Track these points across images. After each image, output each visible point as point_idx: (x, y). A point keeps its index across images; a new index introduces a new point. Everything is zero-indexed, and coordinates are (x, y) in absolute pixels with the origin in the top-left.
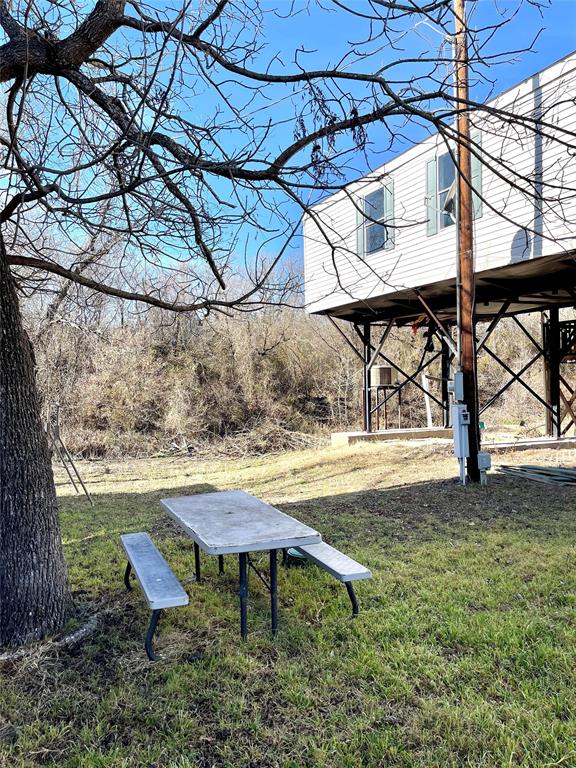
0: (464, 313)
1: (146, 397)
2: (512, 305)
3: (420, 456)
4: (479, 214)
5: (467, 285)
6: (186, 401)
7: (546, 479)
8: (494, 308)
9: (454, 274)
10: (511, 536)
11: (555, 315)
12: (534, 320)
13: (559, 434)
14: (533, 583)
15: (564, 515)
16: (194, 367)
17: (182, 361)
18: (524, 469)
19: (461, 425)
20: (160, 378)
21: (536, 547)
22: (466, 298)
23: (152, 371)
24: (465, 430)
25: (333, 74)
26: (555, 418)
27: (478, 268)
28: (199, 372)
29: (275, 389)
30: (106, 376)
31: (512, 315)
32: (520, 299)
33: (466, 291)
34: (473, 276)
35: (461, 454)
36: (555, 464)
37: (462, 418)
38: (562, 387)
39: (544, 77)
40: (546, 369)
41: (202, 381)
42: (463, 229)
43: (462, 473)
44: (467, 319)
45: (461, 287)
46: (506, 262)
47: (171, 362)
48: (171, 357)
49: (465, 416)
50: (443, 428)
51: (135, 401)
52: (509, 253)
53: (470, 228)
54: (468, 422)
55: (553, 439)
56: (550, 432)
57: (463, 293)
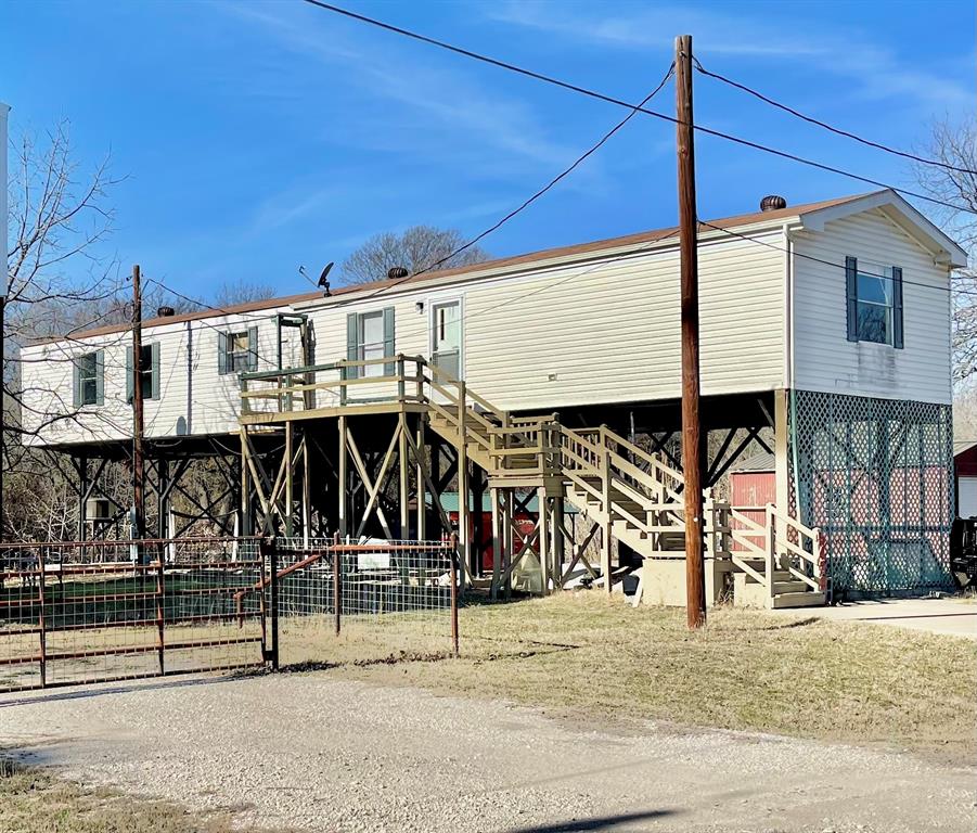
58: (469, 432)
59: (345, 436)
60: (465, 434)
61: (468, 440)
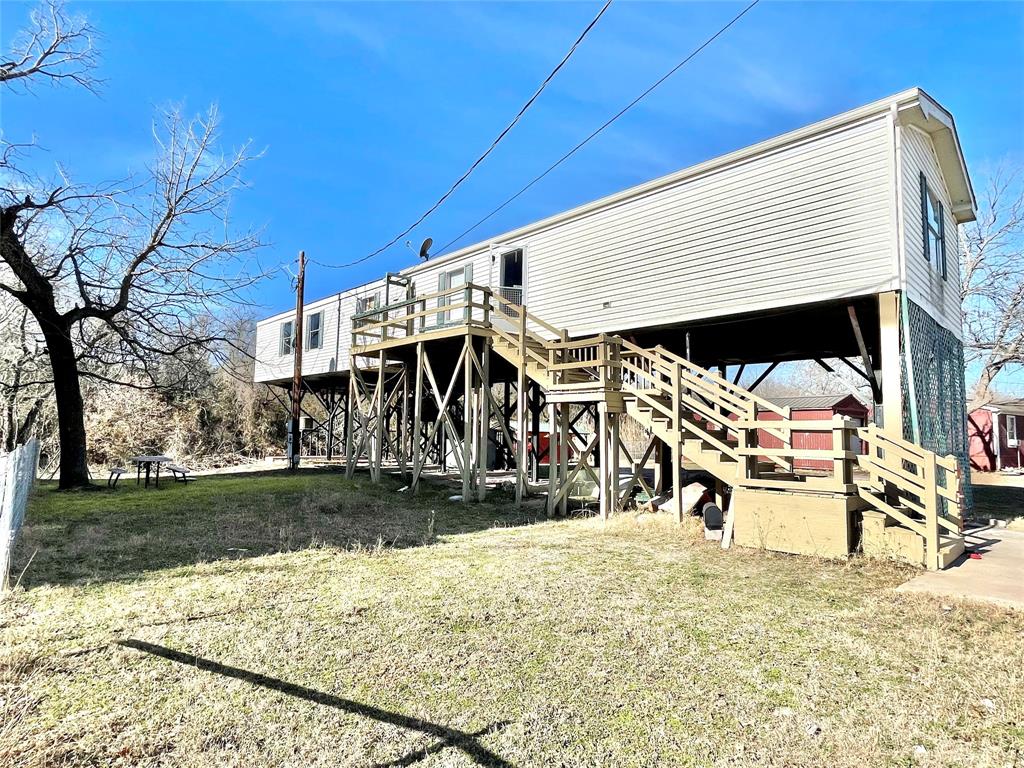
1: (148, 436)
5: (297, 381)
6: (185, 442)
9: (292, 375)
16: (198, 412)
17: (188, 406)
20: (164, 420)
23: (156, 413)
27: (303, 374)
28: (201, 415)
29: (270, 434)
30: (109, 415)
39: (343, 295)
41: (203, 424)
47: (176, 407)
48: (177, 401)
51: (135, 439)
52: (328, 367)
58: (529, 352)
59: (423, 361)
60: (524, 353)
61: (527, 359)
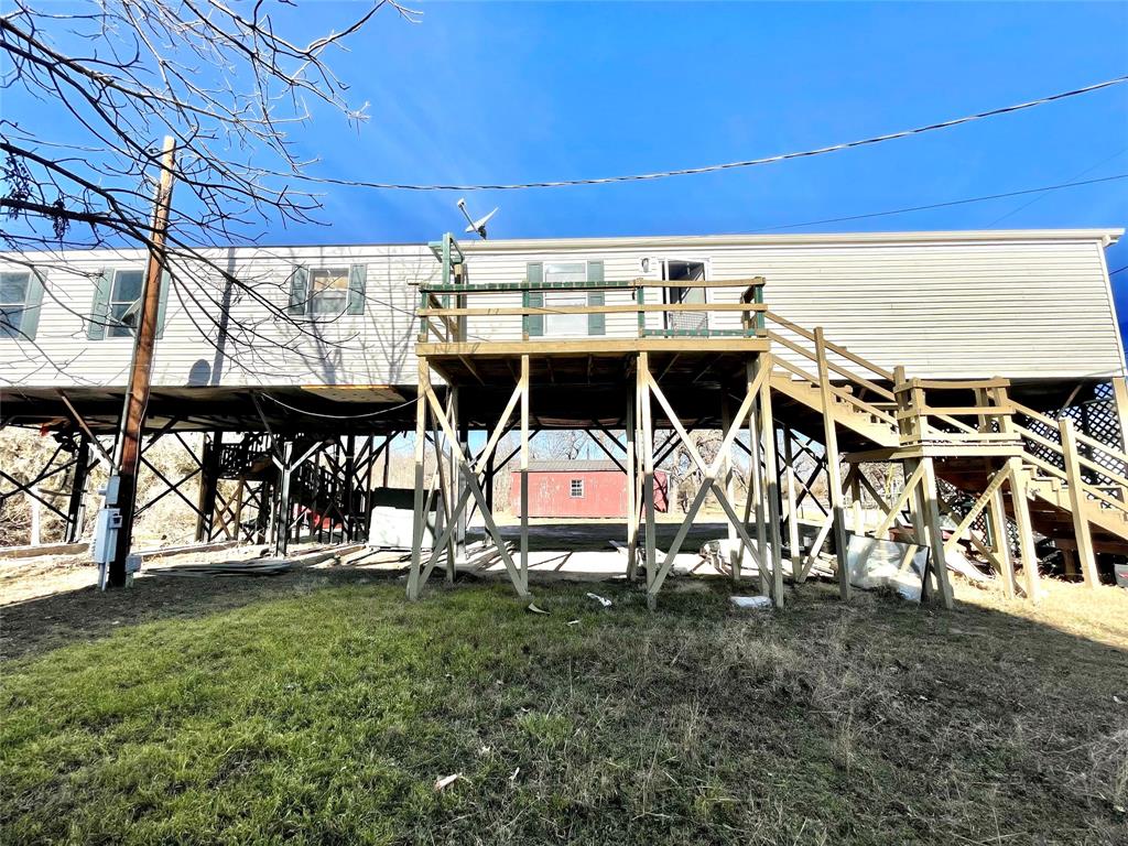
0: (131, 420)
2: (179, 422)
3: (32, 573)
4: (159, 336)
5: (139, 395)
7: (199, 574)
8: (160, 423)
9: (122, 383)
10: (164, 623)
11: (218, 437)
12: (196, 440)
13: (209, 540)
14: (190, 651)
15: (217, 598)
18: (175, 569)
19: (109, 529)
21: (191, 624)
22: (136, 407)
24: (114, 535)
25: (51, 165)
26: (208, 525)
27: (153, 383)
31: (175, 432)
32: (191, 418)
33: (137, 400)
34: (147, 389)
35: (105, 558)
36: (207, 563)
37: (112, 521)
38: (217, 500)
39: (240, 252)
40: (203, 483)
42: (143, 344)
43: (102, 580)
44: (135, 426)
45: (131, 396)
46: (184, 383)
49: (117, 521)
50: (64, 544)
52: (187, 376)
53: (150, 345)
54: (120, 525)
55: (204, 543)
56: (200, 537)
57: (133, 402)
